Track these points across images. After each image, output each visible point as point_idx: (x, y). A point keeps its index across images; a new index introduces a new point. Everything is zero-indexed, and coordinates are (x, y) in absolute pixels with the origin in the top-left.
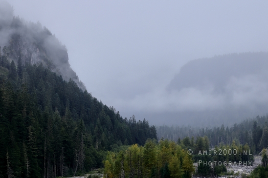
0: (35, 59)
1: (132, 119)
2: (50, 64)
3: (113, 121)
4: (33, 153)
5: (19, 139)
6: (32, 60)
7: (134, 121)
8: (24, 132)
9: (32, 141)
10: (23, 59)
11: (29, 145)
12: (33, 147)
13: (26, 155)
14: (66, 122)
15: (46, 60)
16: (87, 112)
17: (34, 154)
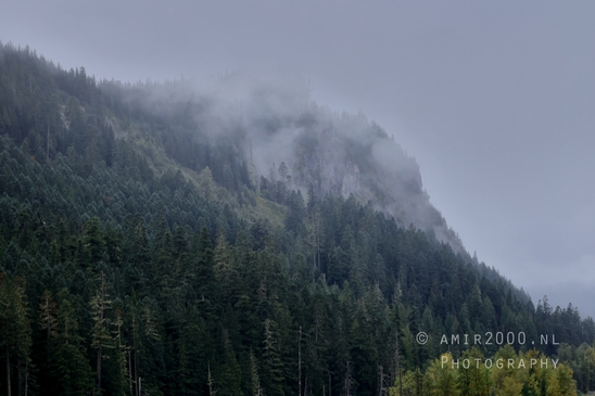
0: (351, 187)
1: (542, 303)
2: (381, 196)
3: (498, 309)
4: (275, 373)
5: (242, 347)
6: (344, 188)
7: (546, 309)
8: (254, 332)
9: (273, 350)
10: (326, 187)
11: (266, 357)
12: (276, 362)
13: (255, 378)
14: (365, 310)
15: (374, 188)
16: (444, 291)
17: (277, 375)
